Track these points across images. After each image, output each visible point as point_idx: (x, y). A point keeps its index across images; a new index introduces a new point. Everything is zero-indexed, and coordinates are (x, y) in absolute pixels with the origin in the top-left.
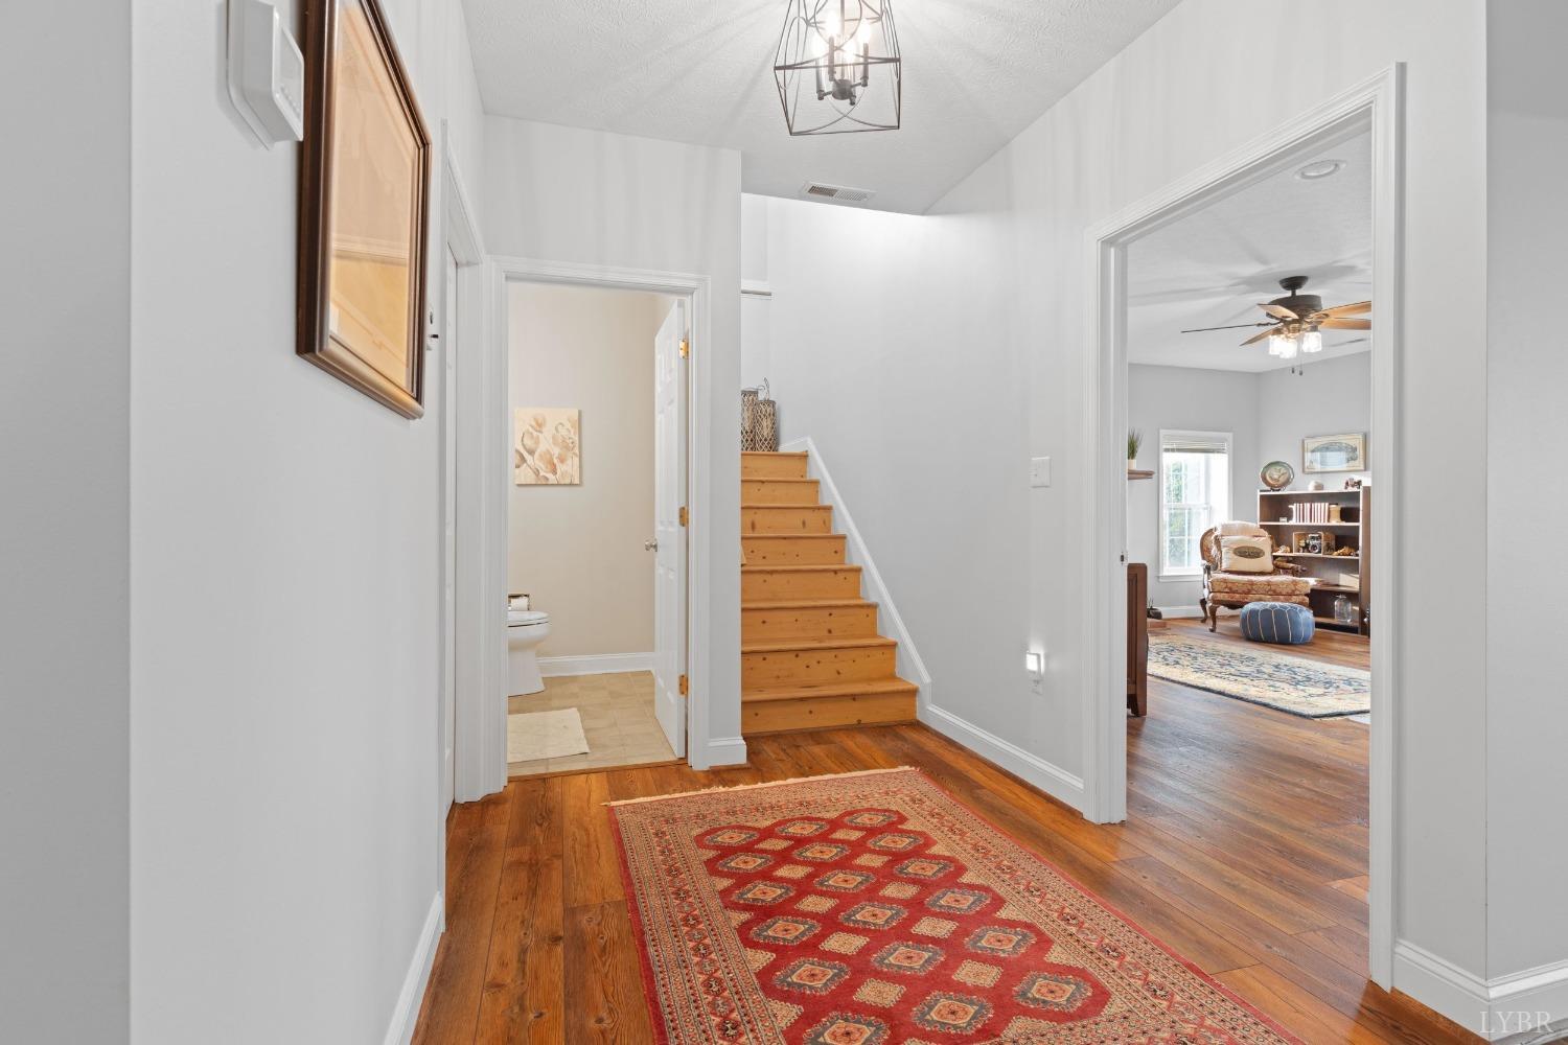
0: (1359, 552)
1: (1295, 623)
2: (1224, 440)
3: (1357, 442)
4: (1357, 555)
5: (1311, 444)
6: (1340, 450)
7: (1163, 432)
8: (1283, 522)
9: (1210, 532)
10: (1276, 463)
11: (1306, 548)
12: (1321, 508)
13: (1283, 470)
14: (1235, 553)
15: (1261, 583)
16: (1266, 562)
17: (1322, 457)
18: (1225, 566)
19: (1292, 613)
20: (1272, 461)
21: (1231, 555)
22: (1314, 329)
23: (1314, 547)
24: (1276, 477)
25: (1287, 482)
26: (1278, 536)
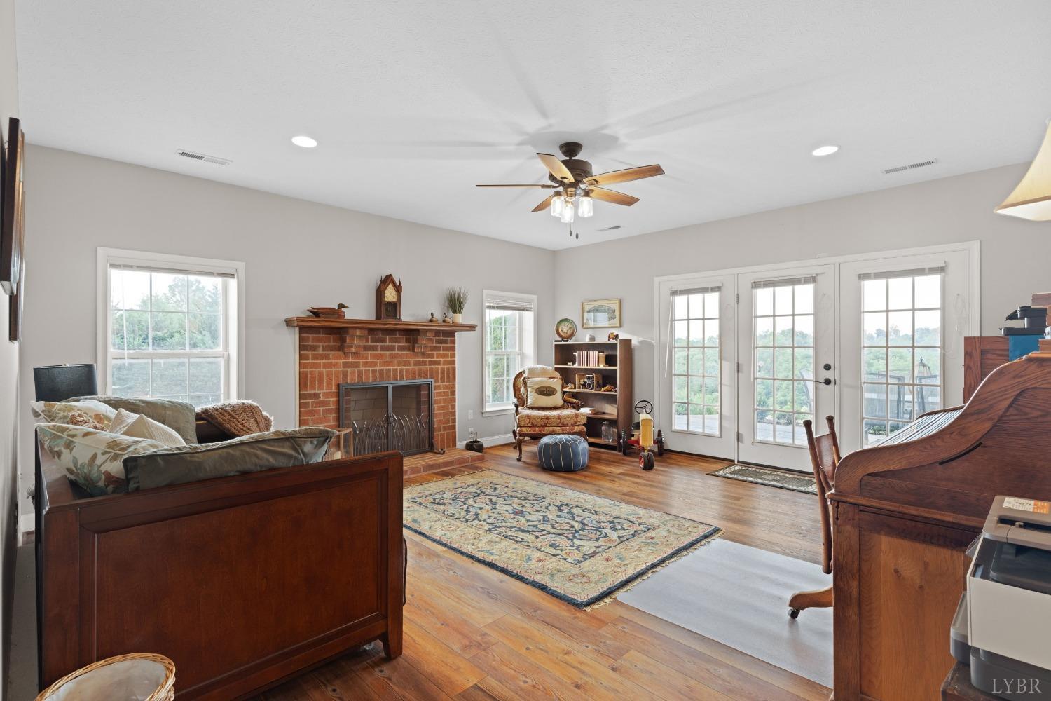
0: (617, 389)
1: (576, 454)
2: (531, 301)
3: (615, 306)
4: (616, 391)
5: (587, 307)
6: (605, 312)
7: (485, 292)
8: (570, 366)
9: (520, 374)
10: (566, 320)
11: (584, 385)
12: (593, 354)
13: (570, 326)
14: (537, 392)
15: (554, 417)
16: (557, 399)
17: (594, 316)
18: (529, 403)
19: (574, 446)
20: (564, 318)
21: (534, 394)
22: (587, 194)
23: (589, 385)
24: (565, 330)
25: (572, 335)
26: (566, 376)
